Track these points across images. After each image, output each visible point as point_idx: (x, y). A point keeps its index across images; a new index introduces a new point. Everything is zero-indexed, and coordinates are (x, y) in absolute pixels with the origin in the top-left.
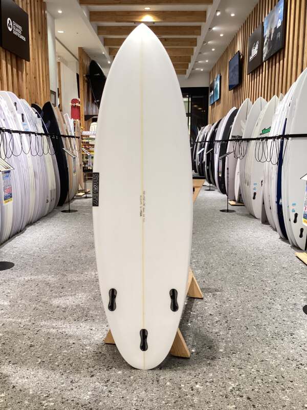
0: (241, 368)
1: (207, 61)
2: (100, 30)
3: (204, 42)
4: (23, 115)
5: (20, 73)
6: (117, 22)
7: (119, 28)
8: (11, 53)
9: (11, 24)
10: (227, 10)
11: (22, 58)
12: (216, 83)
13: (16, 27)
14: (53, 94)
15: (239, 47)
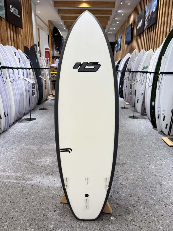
0: (135, 207)
1: (114, 28)
2: (59, 11)
3: (114, 18)
4: (19, 59)
5: (17, 35)
6: (68, 7)
7: (70, 10)
8: (13, 24)
9: (12, 8)
10: (126, 2)
11: (18, 27)
12: (118, 40)
13: (15, 10)
14: (36, 46)
15: (132, 22)
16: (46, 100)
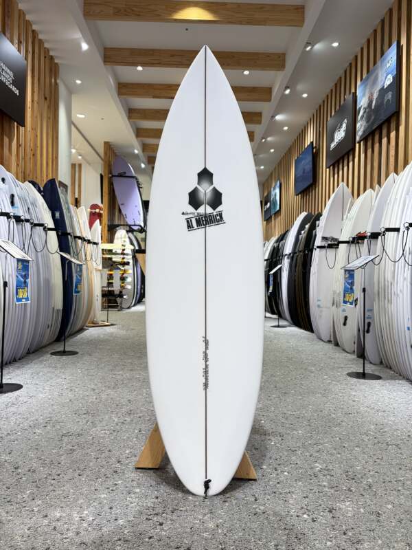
1: (262, 167)
2: (132, 113)
3: (263, 137)
10: (300, 87)
12: (273, 193)
13: (3, 70)
14: (64, 187)
16: (81, 330)
